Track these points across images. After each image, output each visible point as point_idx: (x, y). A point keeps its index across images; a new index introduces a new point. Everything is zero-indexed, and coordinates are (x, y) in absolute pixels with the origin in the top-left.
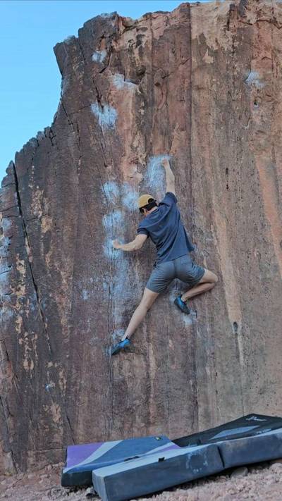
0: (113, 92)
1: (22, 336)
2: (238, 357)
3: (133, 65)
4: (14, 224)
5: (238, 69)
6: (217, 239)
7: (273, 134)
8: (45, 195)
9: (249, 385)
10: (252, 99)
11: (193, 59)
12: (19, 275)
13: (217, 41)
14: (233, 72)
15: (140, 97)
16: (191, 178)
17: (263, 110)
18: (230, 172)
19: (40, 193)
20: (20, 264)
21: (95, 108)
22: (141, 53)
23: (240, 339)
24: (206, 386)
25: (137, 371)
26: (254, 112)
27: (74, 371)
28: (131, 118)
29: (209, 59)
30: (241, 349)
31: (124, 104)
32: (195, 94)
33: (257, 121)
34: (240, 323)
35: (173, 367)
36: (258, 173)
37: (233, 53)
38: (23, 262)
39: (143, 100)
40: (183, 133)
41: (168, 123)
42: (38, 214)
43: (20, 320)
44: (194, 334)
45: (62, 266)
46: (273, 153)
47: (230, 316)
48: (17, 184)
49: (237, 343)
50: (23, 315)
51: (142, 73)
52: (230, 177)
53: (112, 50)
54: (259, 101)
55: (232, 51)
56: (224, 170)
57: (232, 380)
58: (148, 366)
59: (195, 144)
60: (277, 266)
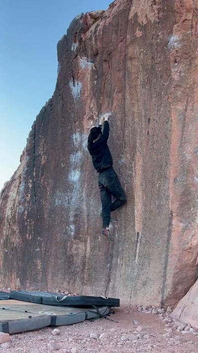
0: (80, 71)
1: (26, 221)
2: (135, 256)
3: (92, 49)
4: (30, 159)
5: (161, 36)
6: (135, 172)
7: (188, 86)
10: (172, 59)
11: (128, 36)
13: (146, 16)
14: (157, 39)
15: (94, 72)
16: (124, 127)
17: (181, 67)
18: (151, 121)
20: (30, 182)
21: (71, 84)
22: (96, 40)
23: (138, 244)
24: (116, 270)
25: (80, 251)
26: (173, 70)
27: (49, 244)
28: (89, 88)
29: (139, 33)
30: (138, 251)
31: (86, 79)
33: (176, 77)
34: (140, 234)
35: (100, 254)
36: (172, 121)
37: (159, 23)
39: (98, 74)
40: (120, 95)
41: (111, 88)
42: (41, 153)
43: (26, 213)
44: (114, 235)
45: (48, 185)
46: (187, 102)
47: (136, 228)
48: (35, 135)
49: (136, 247)
51: (97, 54)
52: (151, 125)
53: (81, 41)
54: (178, 59)
55: (158, 21)
56: (147, 120)
57: (130, 271)
58: (86, 250)
59: (128, 102)
60: (168, 196)
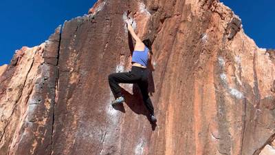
0: (137, 13)
3: (153, 2)
5: (201, 31)
6: (168, 120)
7: (206, 71)
8: (78, 58)
11: (183, 15)
13: (195, 11)
16: (163, 79)
19: (75, 55)
20: (48, 101)
21: (125, 17)
26: (200, 56)
28: (143, 33)
29: (190, 19)
31: (141, 22)
32: (178, 34)
33: (201, 61)
36: (195, 89)
38: (50, 100)
40: (166, 53)
42: (70, 69)
43: (35, 144)
45: (76, 111)
50: (39, 141)
52: (182, 86)
55: (201, 20)
56: (180, 82)
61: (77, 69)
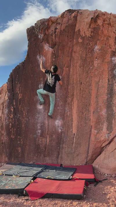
0: (44, 51)
1: (11, 129)
2: (73, 144)
3: (52, 41)
4: (11, 95)
5: (91, 45)
6: (73, 107)
7: (101, 71)
9: (74, 152)
10: (95, 57)
11: (74, 40)
12: (11, 111)
13: (85, 33)
14: (89, 45)
15: (53, 54)
16: (68, 85)
17: (99, 61)
18: (82, 84)
19: (19, 85)
20: (12, 108)
21: (38, 57)
22: (55, 37)
23: (75, 139)
24: (63, 150)
25: (43, 142)
26: (95, 62)
27: (25, 140)
28: (50, 62)
29: (80, 40)
30: (74, 142)
31: (48, 56)
32: (73, 54)
33: (96, 65)
34: (75, 134)
35: (54, 143)
36: (92, 85)
37: (91, 38)
38: (12, 107)
39: (55, 55)
40: (67, 68)
41: (63, 64)
42: (18, 92)
43: (11, 124)
44: (62, 134)
45: (24, 110)
46: (100, 78)
47: (73, 132)
48: (12, 81)
49: (73, 140)
50: (12, 123)
51: (55, 45)
52: (82, 86)
53: (45, 34)
54: (98, 58)
55: (90, 37)
56: (80, 83)
57: (70, 150)
58: (47, 141)
59: (71, 73)
60: (90, 119)
61: (21, 91)
